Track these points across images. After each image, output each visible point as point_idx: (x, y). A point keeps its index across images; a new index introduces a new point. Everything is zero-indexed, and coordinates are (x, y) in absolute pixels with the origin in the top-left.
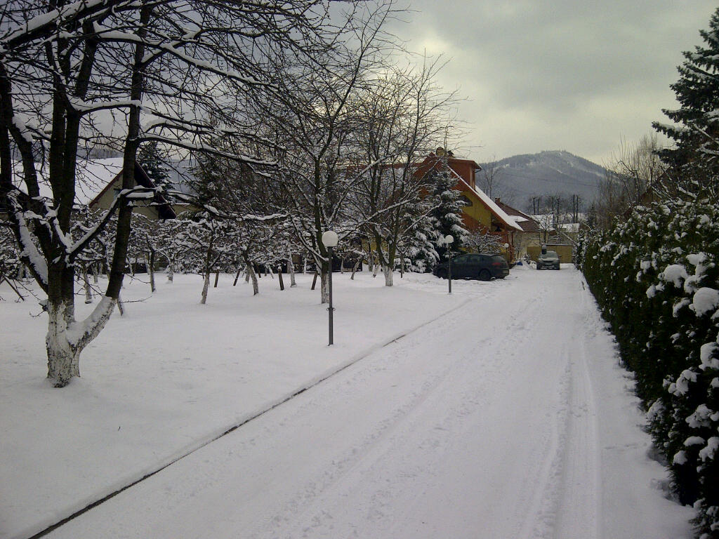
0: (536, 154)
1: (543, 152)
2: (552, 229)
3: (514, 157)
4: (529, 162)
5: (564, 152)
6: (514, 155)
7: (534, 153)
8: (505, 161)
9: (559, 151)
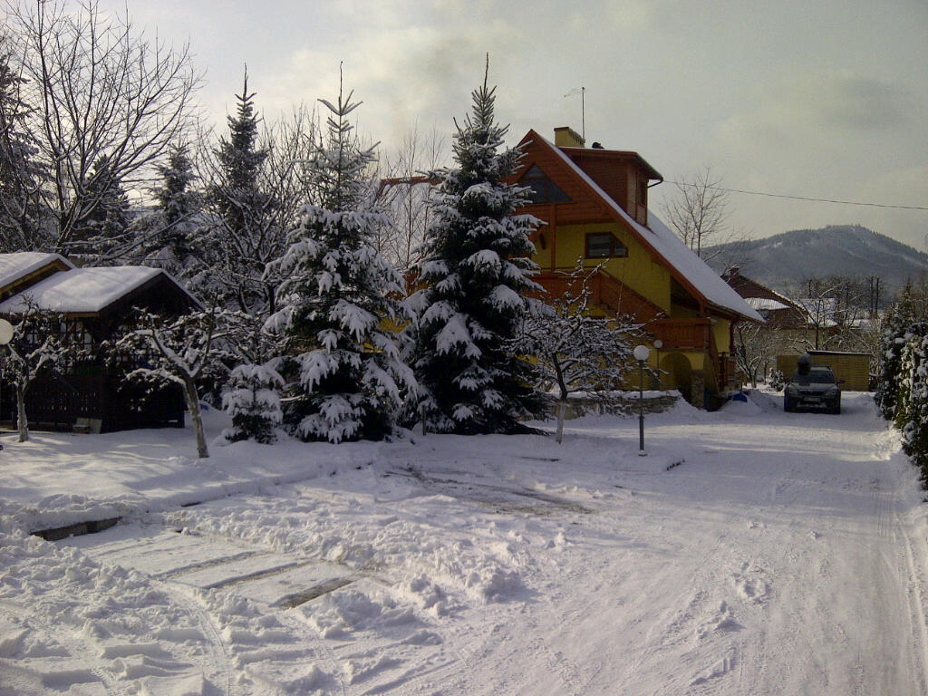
0: (819, 230)
1: (829, 227)
2: (831, 323)
3: (789, 233)
4: (809, 240)
5: (858, 227)
6: (788, 230)
7: (816, 229)
8: (777, 238)
9: (852, 226)
